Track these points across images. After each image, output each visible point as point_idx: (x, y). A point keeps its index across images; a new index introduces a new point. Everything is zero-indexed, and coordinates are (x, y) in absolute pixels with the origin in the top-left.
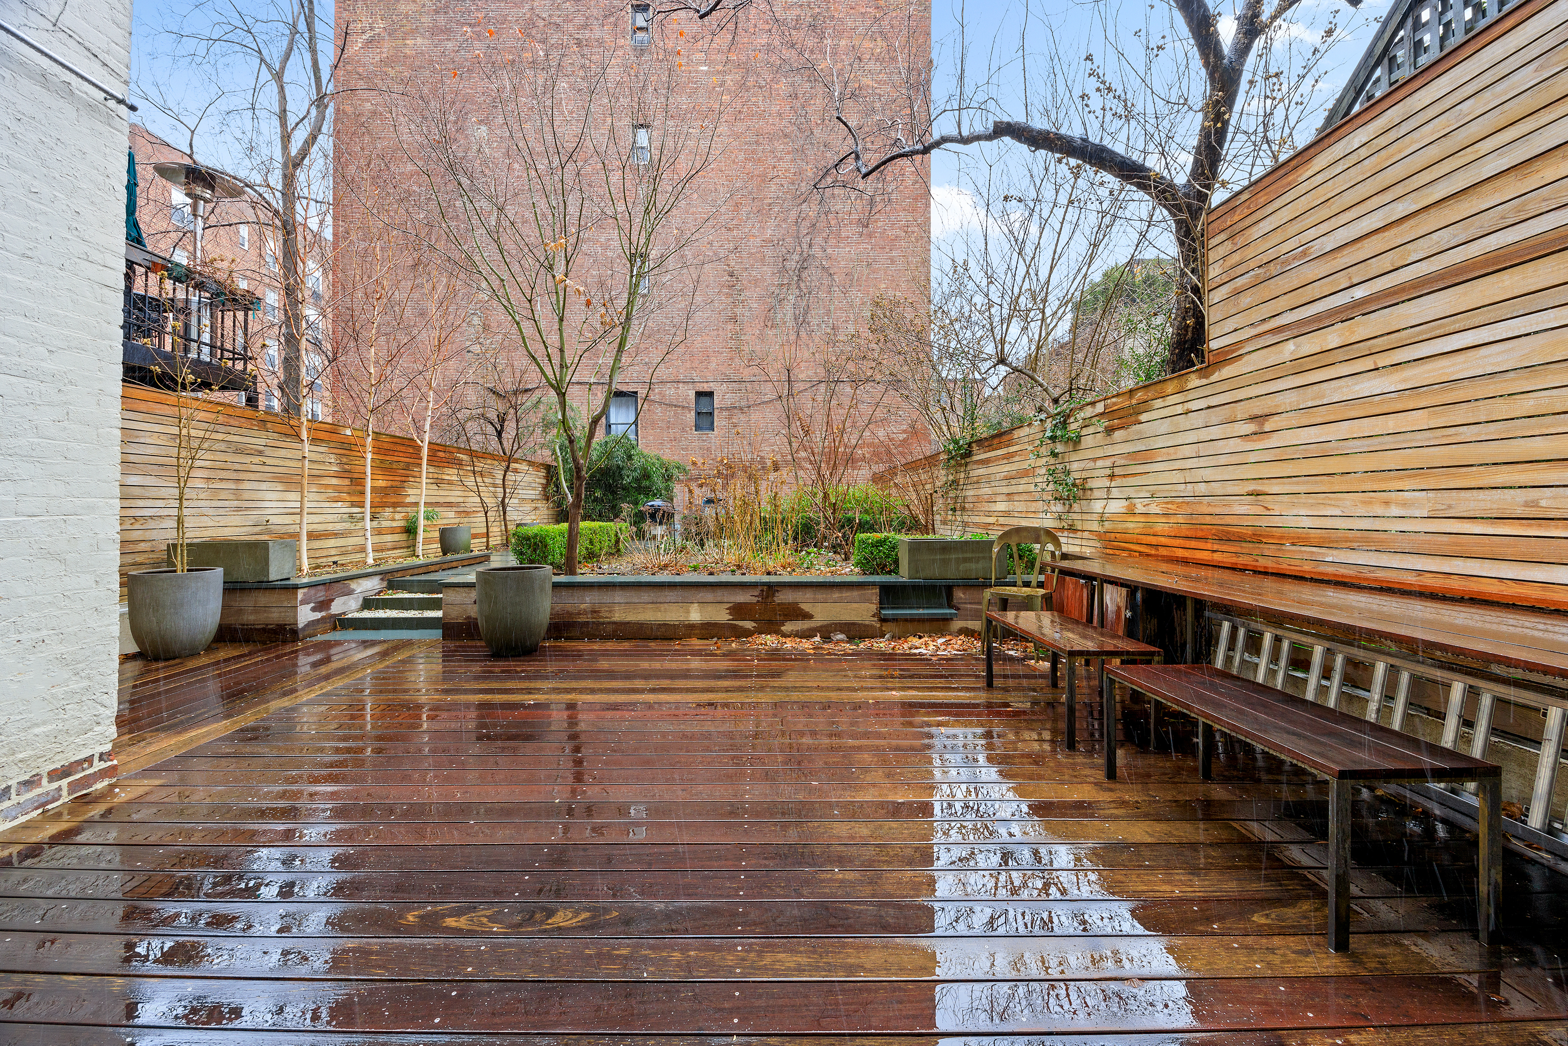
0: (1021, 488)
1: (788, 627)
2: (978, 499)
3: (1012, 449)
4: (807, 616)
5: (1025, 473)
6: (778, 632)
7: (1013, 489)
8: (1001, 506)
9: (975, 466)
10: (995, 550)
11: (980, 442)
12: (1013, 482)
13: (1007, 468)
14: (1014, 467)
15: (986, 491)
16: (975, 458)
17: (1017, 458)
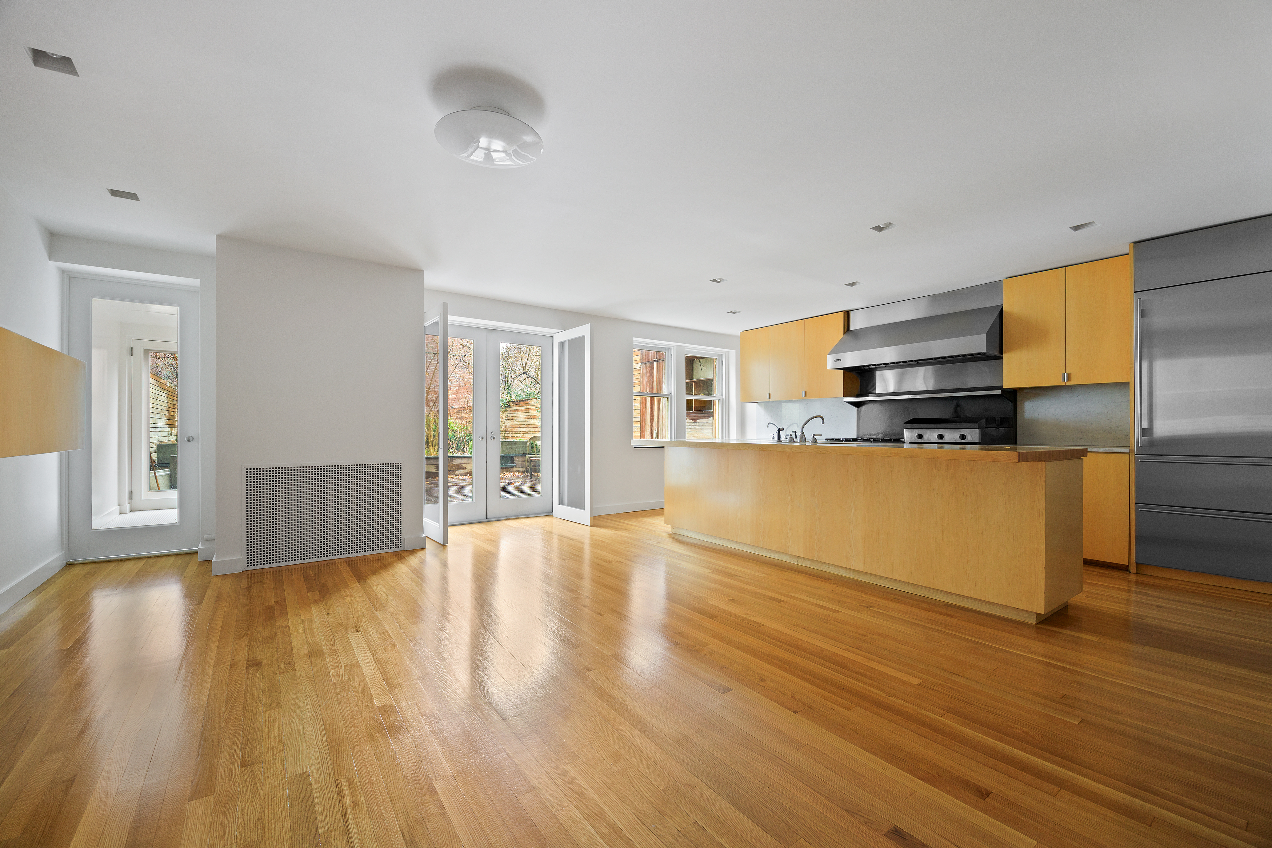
0: (532, 423)
1: (458, 472)
2: (513, 427)
3: (528, 407)
4: (465, 468)
5: (534, 417)
6: (454, 475)
7: (529, 423)
8: (524, 430)
9: (511, 412)
10: (528, 444)
11: (514, 402)
12: (529, 420)
13: (526, 414)
14: (530, 414)
15: (516, 423)
16: (511, 409)
17: (530, 411)
